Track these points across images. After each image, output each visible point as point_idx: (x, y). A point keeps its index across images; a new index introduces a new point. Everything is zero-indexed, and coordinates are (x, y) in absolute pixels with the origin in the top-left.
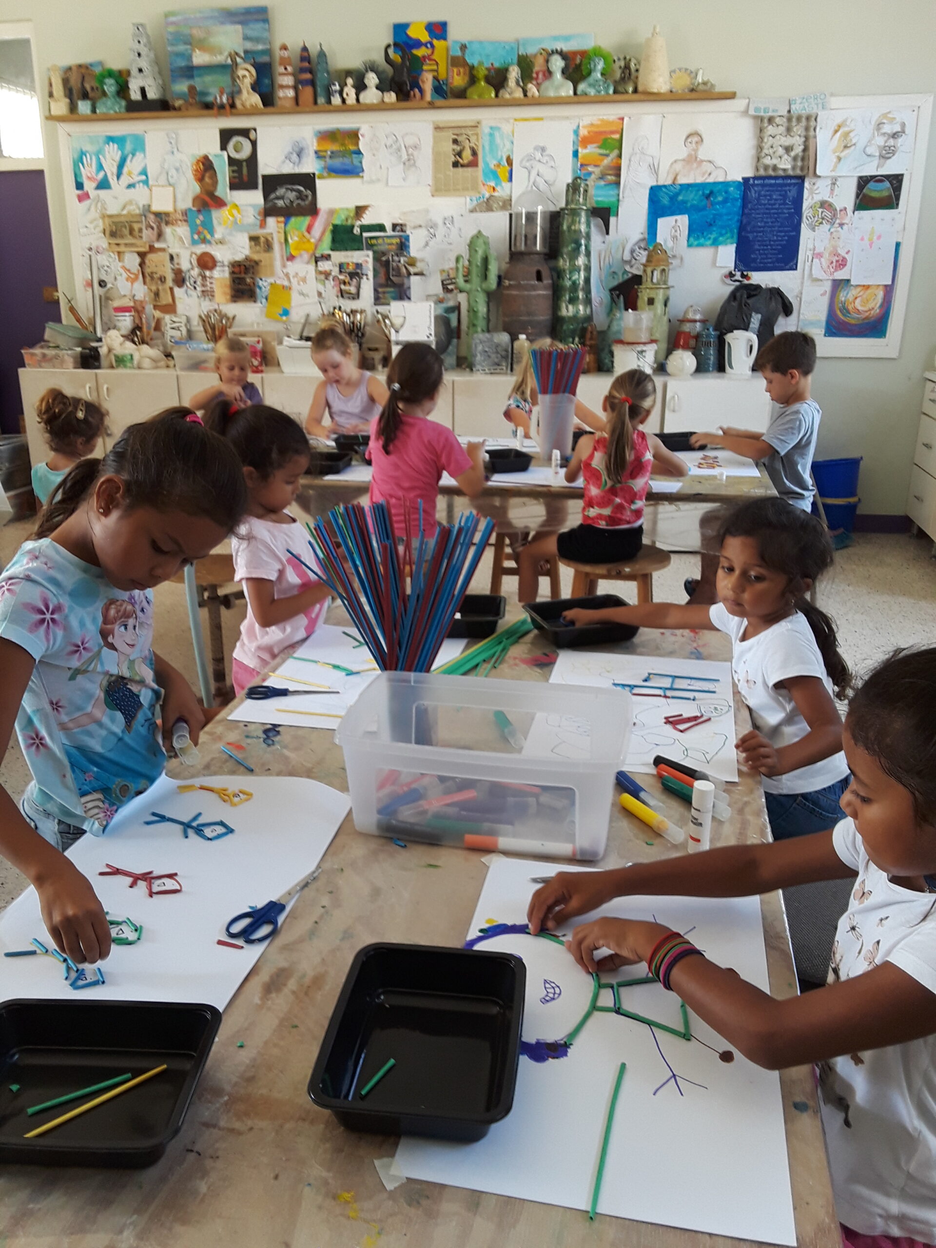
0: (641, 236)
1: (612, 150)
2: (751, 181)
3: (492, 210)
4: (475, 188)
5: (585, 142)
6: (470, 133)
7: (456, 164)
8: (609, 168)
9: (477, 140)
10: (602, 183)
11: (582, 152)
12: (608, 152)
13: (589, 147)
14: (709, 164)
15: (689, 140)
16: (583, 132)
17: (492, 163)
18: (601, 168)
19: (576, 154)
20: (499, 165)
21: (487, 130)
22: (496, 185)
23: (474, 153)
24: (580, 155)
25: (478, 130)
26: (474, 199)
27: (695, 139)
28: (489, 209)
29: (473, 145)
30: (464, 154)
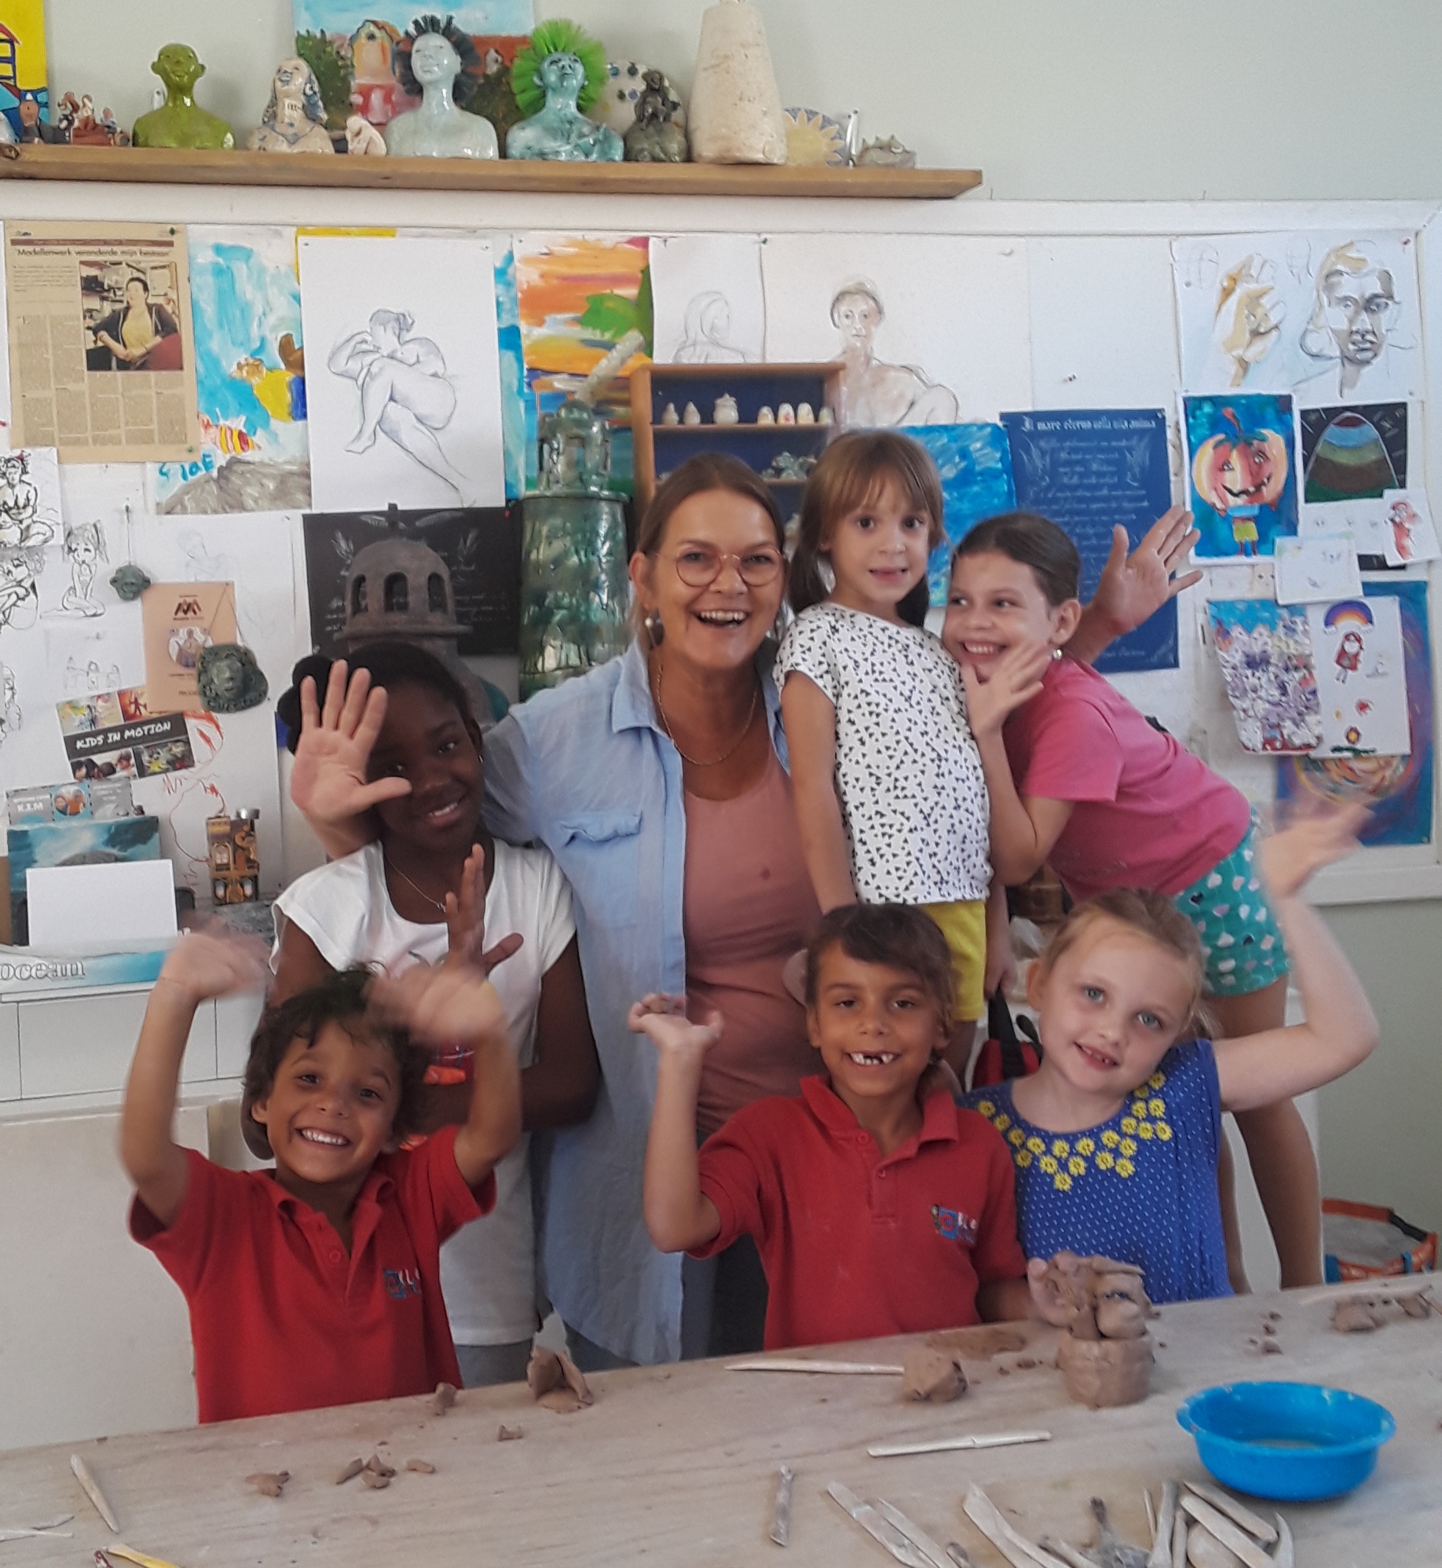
1: (620, 332)
2: (1028, 425)
3: (242, 508)
4: (173, 431)
5: (537, 303)
7: (100, 360)
8: (617, 382)
9: (174, 286)
11: (531, 334)
12: (608, 336)
13: (548, 318)
14: (904, 375)
15: (843, 308)
16: (527, 276)
17: (232, 361)
18: (593, 381)
19: (509, 338)
20: (256, 365)
21: (205, 257)
22: (252, 426)
23: (165, 326)
24: (525, 343)
25: (175, 255)
26: (175, 469)
27: (862, 305)
28: (233, 503)
29: (161, 301)
30: (128, 328)
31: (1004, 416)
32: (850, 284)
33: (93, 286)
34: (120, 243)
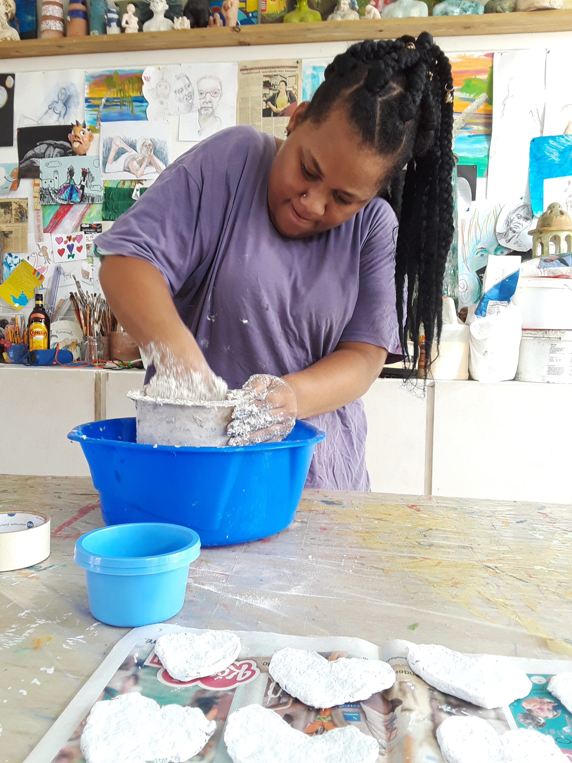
1: (478, 94)
6: (287, 74)
7: (267, 113)
8: (475, 115)
9: (296, 83)
10: (466, 134)
12: (472, 96)
18: (464, 115)
21: (309, 72)
23: (292, 99)
25: (298, 71)
29: (291, 89)
30: (278, 100)
33: (267, 84)
34: (278, 67)
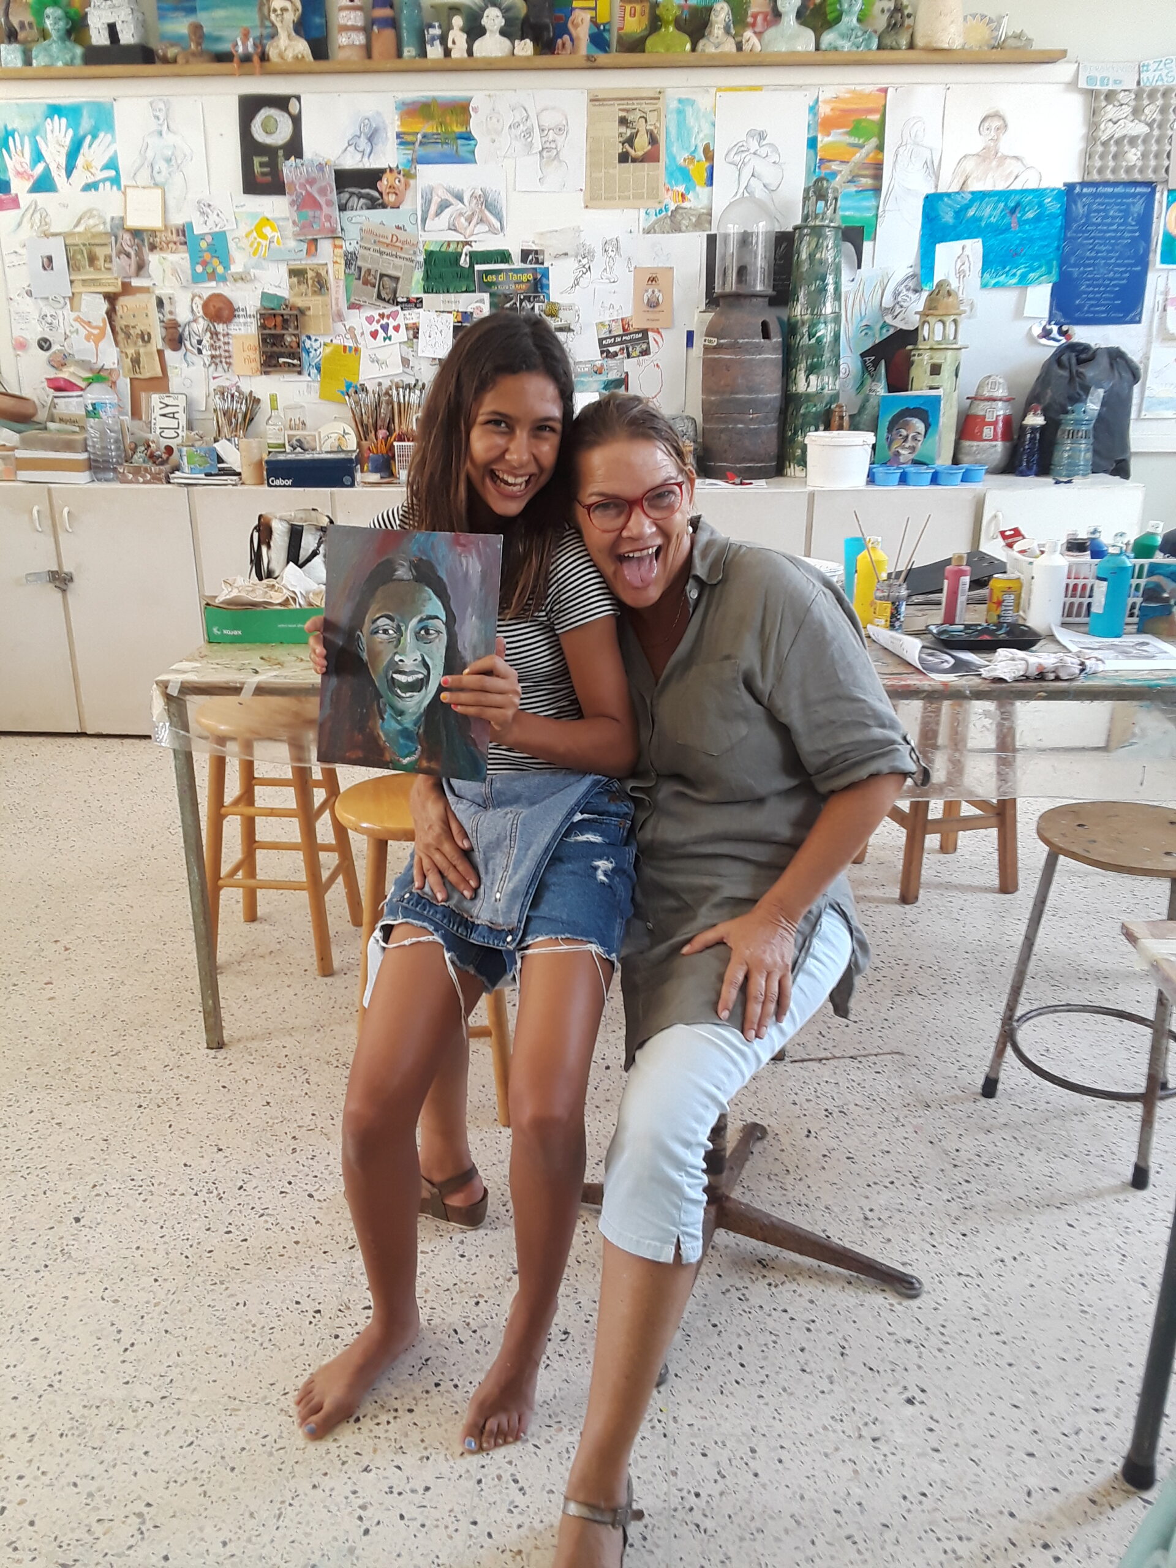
0: (910, 271)
1: (868, 139)
2: (1078, 190)
3: (680, 231)
4: (653, 194)
5: (828, 124)
6: (647, 108)
7: (624, 158)
8: (864, 165)
9: (659, 120)
10: (853, 189)
11: (823, 140)
12: (861, 141)
13: (833, 132)
14: (1014, 161)
15: (986, 125)
16: (824, 110)
17: (681, 157)
18: (851, 164)
19: (812, 143)
20: (691, 159)
21: (674, 105)
22: (688, 189)
23: (653, 140)
24: (819, 145)
25: (660, 104)
26: (652, 212)
27: (996, 123)
28: (676, 229)
29: (652, 127)
30: (637, 142)
31: (1065, 185)
32: (991, 111)
33: (623, 121)
34: (637, 99)
